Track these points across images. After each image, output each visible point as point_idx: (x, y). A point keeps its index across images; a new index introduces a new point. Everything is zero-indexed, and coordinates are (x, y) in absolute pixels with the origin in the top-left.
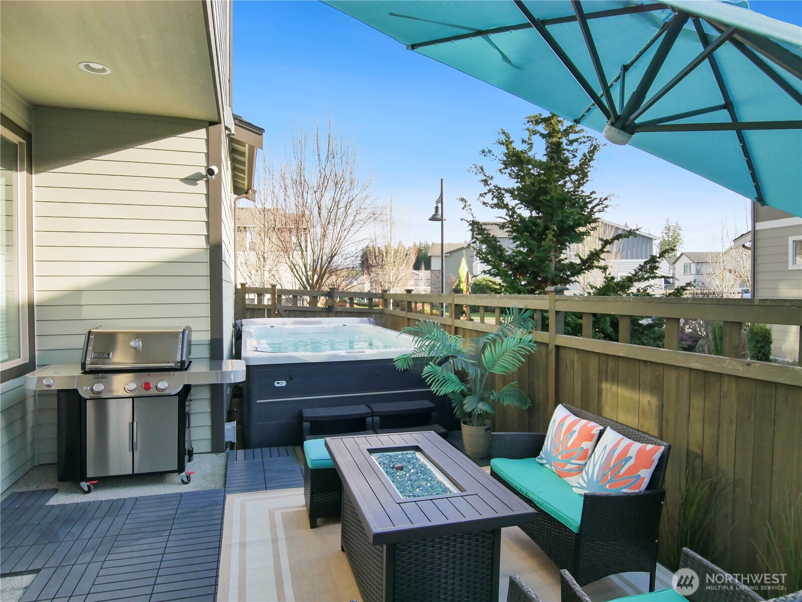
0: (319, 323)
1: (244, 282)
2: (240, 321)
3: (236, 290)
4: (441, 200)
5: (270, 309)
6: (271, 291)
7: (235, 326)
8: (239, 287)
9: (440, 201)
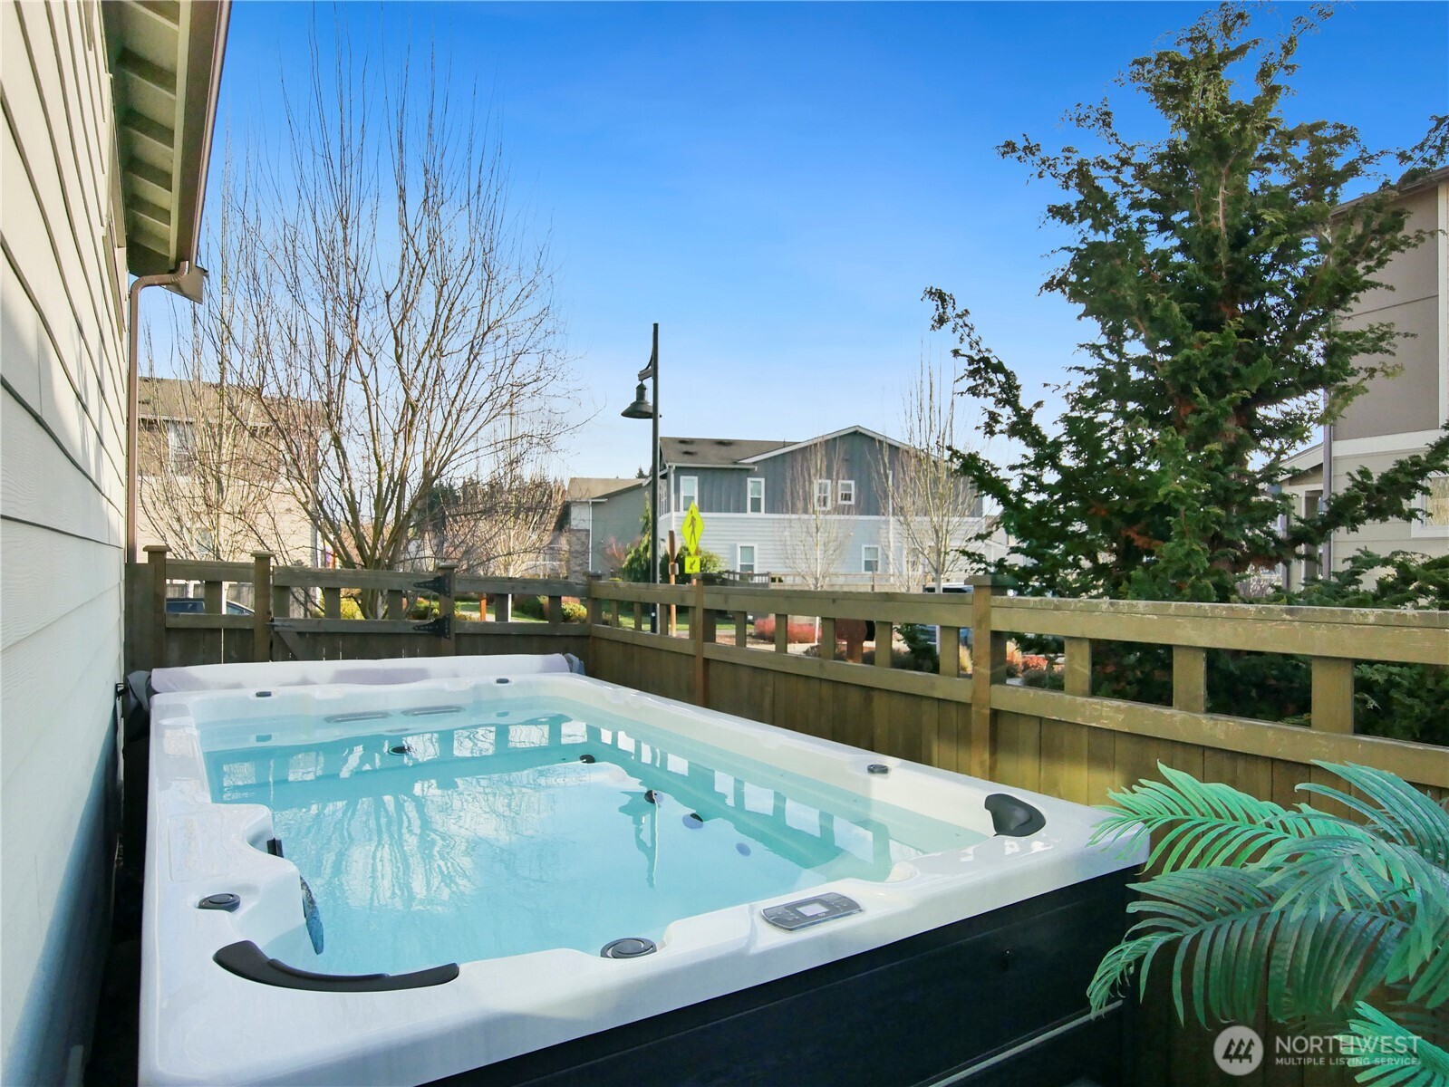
0: (422, 675)
1: (156, 542)
2: (143, 674)
3: (131, 566)
4: (652, 370)
5: (252, 630)
6: (252, 572)
7: (123, 692)
8: (142, 558)
9: (652, 373)
